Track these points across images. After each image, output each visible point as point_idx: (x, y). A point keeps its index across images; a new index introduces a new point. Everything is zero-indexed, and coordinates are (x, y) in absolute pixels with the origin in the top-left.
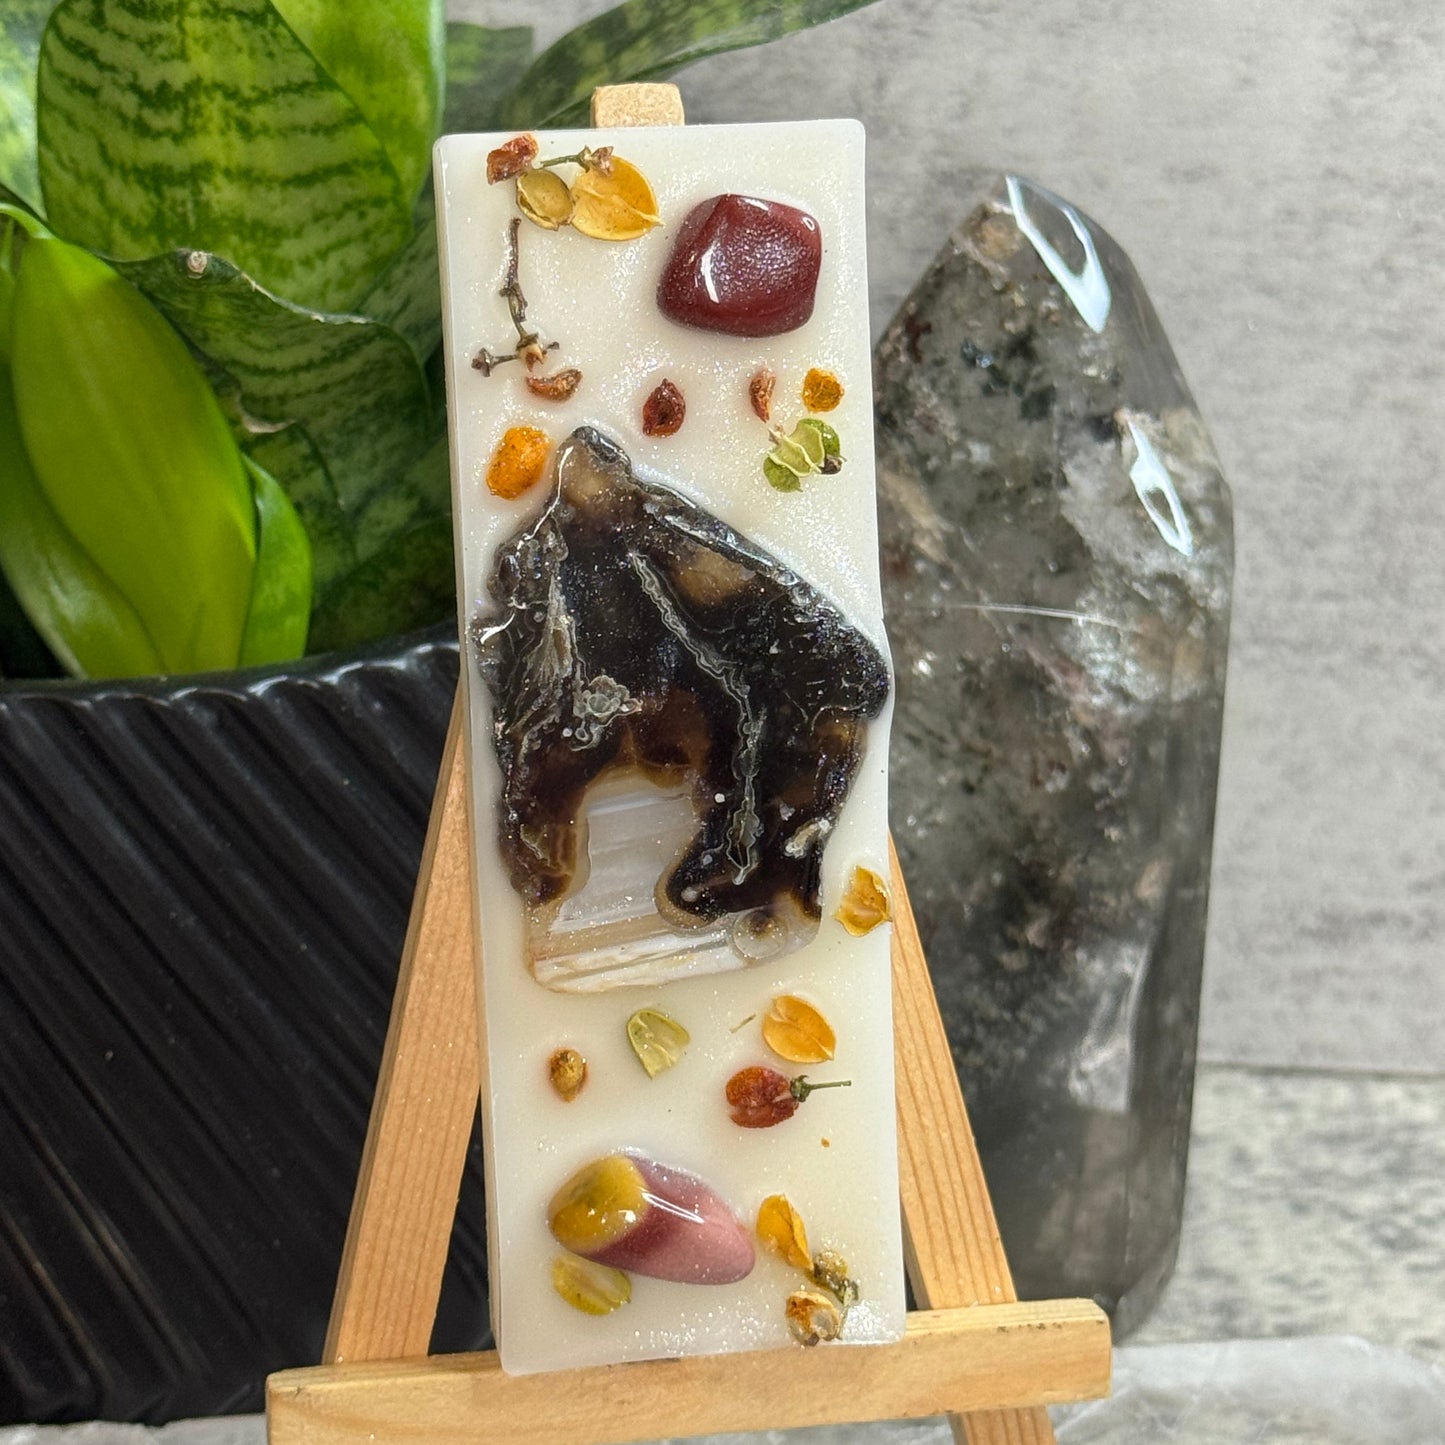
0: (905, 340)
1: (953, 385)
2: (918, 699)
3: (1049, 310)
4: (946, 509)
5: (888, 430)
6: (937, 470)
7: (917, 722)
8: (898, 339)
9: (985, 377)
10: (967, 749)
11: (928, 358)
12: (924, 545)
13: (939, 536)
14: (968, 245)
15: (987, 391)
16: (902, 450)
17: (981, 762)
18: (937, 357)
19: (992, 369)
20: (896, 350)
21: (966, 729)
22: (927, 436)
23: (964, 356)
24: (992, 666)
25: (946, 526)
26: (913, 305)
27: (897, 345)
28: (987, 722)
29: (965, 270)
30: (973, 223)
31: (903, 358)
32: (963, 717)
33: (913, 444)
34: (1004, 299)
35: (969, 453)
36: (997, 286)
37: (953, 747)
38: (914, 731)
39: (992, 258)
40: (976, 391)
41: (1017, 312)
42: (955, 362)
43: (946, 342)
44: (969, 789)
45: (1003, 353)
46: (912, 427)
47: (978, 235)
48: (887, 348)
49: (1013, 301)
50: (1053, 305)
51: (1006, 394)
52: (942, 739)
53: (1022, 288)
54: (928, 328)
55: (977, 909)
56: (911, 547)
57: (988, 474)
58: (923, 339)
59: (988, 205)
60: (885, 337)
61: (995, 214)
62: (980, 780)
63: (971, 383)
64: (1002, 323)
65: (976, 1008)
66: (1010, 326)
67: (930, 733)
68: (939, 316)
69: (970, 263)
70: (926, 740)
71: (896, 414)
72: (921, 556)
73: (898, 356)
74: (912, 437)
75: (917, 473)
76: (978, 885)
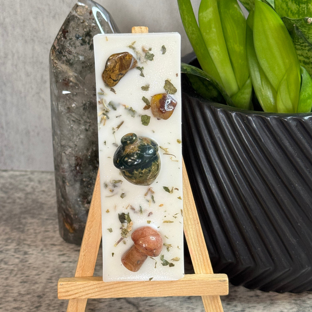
0: (63, 35)
1: (74, 44)
2: (74, 112)
3: (93, 25)
4: (76, 71)
5: (61, 55)
6: (72, 62)
7: (74, 117)
8: (61, 34)
9: (81, 42)
10: (86, 122)
11: (68, 38)
12: (71, 79)
13: (74, 77)
14: (74, 13)
15: (82, 44)
16: (65, 58)
17: (89, 124)
18: (70, 38)
19: (82, 39)
20: (61, 37)
21: (84, 118)
22: (70, 55)
23: (76, 37)
24: (89, 104)
25: (76, 74)
26: (63, 27)
27: (61, 36)
28: (89, 115)
29: (74, 18)
30: (75, 8)
31: (63, 39)
32: (84, 115)
33: (67, 57)
34: (83, 24)
35: (79, 58)
36: (82, 21)
37: (82, 122)
38: (74, 119)
39: (79, 15)
40: (79, 44)
41: (87, 27)
42: (74, 38)
43: (72, 35)
44: (87, 130)
45: (84, 36)
46: (66, 54)
47: (76, 10)
48: (59, 37)
49: (85, 24)
50: (94, 25)
51: (86, 45)
52: (80, 120)
53: (87, 21)
54: (67, 32)
55: (90, 156)
56: (68, 80)
57: (83, 62)
58: (67, 34)
59: (78, 4)
60: (58, 34)
61: (80, 6)
62: (89, 128)
63: (78, 43)
64: (84, 29)
65: (93, 177)
66: (85, 30)
67: (77, 119)
68: (70, 29)
69: (75, 17)
70: (76, 121)
71: (62, 51)
72: (71, 81)
73: (61, 38)
74: (66, 55)
75: (68, 64)
76: (90, 150)
